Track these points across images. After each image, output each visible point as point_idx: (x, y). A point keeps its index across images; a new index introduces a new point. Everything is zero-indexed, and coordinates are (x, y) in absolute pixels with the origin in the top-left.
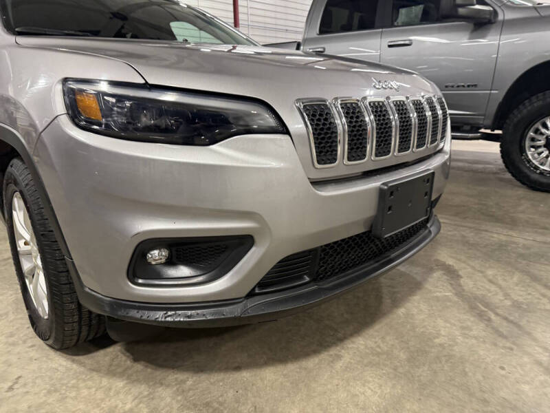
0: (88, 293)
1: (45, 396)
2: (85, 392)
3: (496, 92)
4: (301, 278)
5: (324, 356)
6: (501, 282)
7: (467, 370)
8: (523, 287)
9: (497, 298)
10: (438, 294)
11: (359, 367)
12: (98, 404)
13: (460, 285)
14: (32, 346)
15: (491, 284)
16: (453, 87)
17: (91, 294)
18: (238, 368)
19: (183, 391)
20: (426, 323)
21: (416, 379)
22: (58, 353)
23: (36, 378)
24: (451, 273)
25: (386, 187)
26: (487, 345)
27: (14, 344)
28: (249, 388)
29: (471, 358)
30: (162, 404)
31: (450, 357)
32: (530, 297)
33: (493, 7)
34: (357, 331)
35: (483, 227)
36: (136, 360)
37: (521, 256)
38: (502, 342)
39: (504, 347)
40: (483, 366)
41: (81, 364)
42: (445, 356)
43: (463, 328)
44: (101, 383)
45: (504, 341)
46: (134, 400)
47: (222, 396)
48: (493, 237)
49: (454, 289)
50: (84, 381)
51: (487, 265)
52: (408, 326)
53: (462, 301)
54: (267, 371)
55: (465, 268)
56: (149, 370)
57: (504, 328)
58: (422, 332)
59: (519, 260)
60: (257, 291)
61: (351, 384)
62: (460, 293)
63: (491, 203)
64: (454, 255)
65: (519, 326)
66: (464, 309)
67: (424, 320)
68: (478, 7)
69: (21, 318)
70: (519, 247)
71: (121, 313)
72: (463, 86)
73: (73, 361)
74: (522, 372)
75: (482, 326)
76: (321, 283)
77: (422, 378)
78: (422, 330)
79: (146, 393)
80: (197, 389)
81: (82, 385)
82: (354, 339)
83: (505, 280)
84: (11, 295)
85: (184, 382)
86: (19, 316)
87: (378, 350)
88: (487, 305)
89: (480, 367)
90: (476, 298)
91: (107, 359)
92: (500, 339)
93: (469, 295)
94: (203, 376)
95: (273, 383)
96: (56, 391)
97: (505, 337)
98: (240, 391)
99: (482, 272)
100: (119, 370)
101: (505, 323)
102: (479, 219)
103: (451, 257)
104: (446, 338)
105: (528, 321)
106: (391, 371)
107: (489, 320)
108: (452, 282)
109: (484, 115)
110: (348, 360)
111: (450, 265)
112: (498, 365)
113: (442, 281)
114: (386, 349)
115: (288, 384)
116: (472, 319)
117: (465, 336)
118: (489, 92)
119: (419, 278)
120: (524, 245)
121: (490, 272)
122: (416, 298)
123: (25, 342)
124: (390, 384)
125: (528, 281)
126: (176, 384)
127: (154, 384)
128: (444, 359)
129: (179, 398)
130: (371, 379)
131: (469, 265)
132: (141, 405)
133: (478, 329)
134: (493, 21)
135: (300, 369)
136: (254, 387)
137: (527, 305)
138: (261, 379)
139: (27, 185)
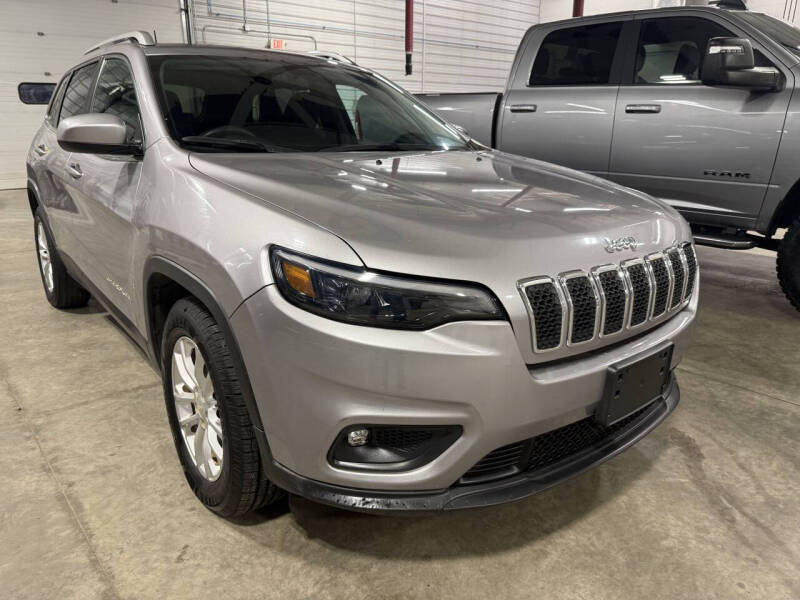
0: (276, 467)
1: (218, 571)
2: (261, 571)
3: (777, 186)
4: (509, 468)
5: (528, 551)
6: (755, 469)
7: (698, 583)
8: (783, 477)
9: (746, 491)
10: (671, 479)
11: (568, 569)
12: (277, 586)
13: (701, 469)
14: (193, 509)
15: (741, 471)
16: (714, 174)
17: (281, 470)
18: (427, 557)
19: (368, 580)
20: (653, 519)
21: (636, 589)
22: (223, 520)
23: (205, 548)
24: (691, 450)
25: (614, 371)
26: (726, 554)
27: (171, 505)
28: (442, 583)
29: (705, 569)
30: (347, 592)
31: (679, 565)
32: (790, 493)
33: (779, 70)
34: (567, 522)
35: (741, 383)
36: (311, 536)
37: (787, 431)
38: (745, 552)
39: (747, 559)
40: (718, 580)
41: (250, 536)
42: (673, 564)
43: (698, 529)
44: (276, 561)
45: (748, 550)
46: (315, 585)
47: (412, 589)
48: (753, 399)
49: (692, 473)
50: (258, 557)
51: (739, 442)
52: (630, 521)
53: (701, 491)
54: (461, 564)
55: (709, 445)
56: (328, 550)
57: (751, 533)
58: (647, 530)
59: (784, 438)
60: (462, 482)
61: (559, 588)
62: (700, 481)
63: (757, 345)
64: (696, 424)
65: (769, 533)
66: (703, 503)
67: (650, 514)
68: (757, 69)
69: (172, 472)
70: (786, 418)
71: (316, 495)
72: (730, 175)
73: (241, 532)
74: (765, 593)
75: (723, 528)
76: (531, 475)
77: (642, 589)
78: (646, 527)
79: (328, 578)
80: (383, 578)
81: (256, 561)
82: (563, 533)
83: (760, 466)
84: (154, 440)
85: (367, 568)
86: (169, 469)
87: (593, 549)
88: (732, 500)
89: (714, 581)
90: (720, 489)
91: (278, 532)
92: (743, 547)
93: (710, 483)
94: (389, 564)
95: (469, 579)
96: (229, 566)
97: (750, 546)
98: (432, 586)
99: (731, 452)
100: (294, 548)
101: (752, 527)
102: (738, 370)
103: (693, 427)
104: (676, 541)
105: (782, 526)
106: (606, 577)
107: (733, 521)
108: (691, 464)
109: (758, 217)
110: (555, 559)
111: (690, 439)
112: (736, 581)
113: (678, 462)
114: (601, 548)
115: (486, 582)
116: (711, 518)
117: (700, 540)
118: (765, 186)
119: (648, 456)
120: (794, 414)
121: (742, 453)
122: (643, 482)
123: (183, 503)
124: (604, 593)
125: (791, 470)
126: (360, 571)
127: (336, 567)
128: (670, 567)
129: (365, 587)
130: (582, 585)
131: (715, 440)
132: (324, 592)
133: (718, 532)
134: (778, 88)
135: (499, 564)
136: (447, 582)
137: (785, 504)
138: (455, 573)
139: (209, 339)
